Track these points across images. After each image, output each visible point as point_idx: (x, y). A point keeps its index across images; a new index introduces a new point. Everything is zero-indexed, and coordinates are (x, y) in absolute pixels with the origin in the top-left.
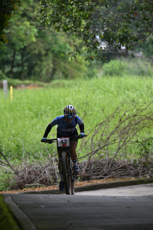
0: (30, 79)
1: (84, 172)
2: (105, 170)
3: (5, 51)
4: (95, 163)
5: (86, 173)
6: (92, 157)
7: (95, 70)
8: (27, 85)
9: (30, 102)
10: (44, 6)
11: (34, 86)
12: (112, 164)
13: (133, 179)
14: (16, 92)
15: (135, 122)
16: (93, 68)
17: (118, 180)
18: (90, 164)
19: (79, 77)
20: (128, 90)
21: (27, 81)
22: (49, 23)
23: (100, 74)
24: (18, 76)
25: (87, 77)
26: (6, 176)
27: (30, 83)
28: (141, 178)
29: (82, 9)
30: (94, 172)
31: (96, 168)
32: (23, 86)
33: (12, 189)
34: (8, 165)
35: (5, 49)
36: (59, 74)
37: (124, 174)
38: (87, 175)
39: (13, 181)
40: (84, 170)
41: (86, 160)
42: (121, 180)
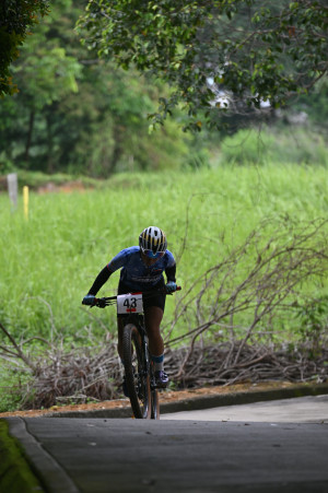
0: (65, 172)
1: (181, 370)
2: (227, 366)
3: (13, 112)
4: (205, 350)
5: (187, 372)
6: (198, 338)
7: (205, 152)
8: (59, 184)
9: (66, 220)
10: (95, 16)
11: (74, 186)
12: (242, 352)
13: (287, 385)
14: (36, 198)
15: (293, 263)
16: (201, 147)
17: (255, 388)
18: (194, 354)
19: (171, 166)
20: (276, 194)
21: (59, 177)
22: (106, 52)
23: (215, 160)
24: (40, 164)
25: (189, 168)
26: (14, 379)
27: (66, 181)
28: (305, 383)
29: (177, 22)
30: (203, 370)
31: (206, 361)
32: (50, 186)
33: (28, 406)
34: (20, 356)
35: (12, 108)
36: (128, 160)
37: (266, 374)
38: (187, 376)
39: (28, 392)
40: (181, 365)
41: (185, 344)
42: (262, 388)
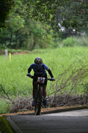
0: (21, 49)
1: (52, 102)
2: (64, 101)
3: (6, 33)
4: (58, 97)
5: (53, 103)
6: (57, 94)
7: (58, 43)
8: (19, 52)
9: (21, 62)
10: (28, 7)
11: (23, 53)
12: (68, 97)
13: (80, 106)
14: (13, 56)
15: (82, 73)
17: (72, 107)
18: (55, 98)
19: (49, 47)
20: (77, 54)
21: (19, 50)
22: (31, 17)
23: (61, 45)
24: (14, 47)
25: (54, 48)
26: (7, 105)
27: (21, 51)
28: (85, 105)
29: (50, 8)
30: (58, 102)
31: (59, 100)
32: (17, 53)
33: (11, 112)
34: (9, 99)
36: (37, 45)
37: (75, 103)
38: (54, 104)
39: (11, 108)
40: (52, 101)
41: (53, 95)
42: (74, 107)
